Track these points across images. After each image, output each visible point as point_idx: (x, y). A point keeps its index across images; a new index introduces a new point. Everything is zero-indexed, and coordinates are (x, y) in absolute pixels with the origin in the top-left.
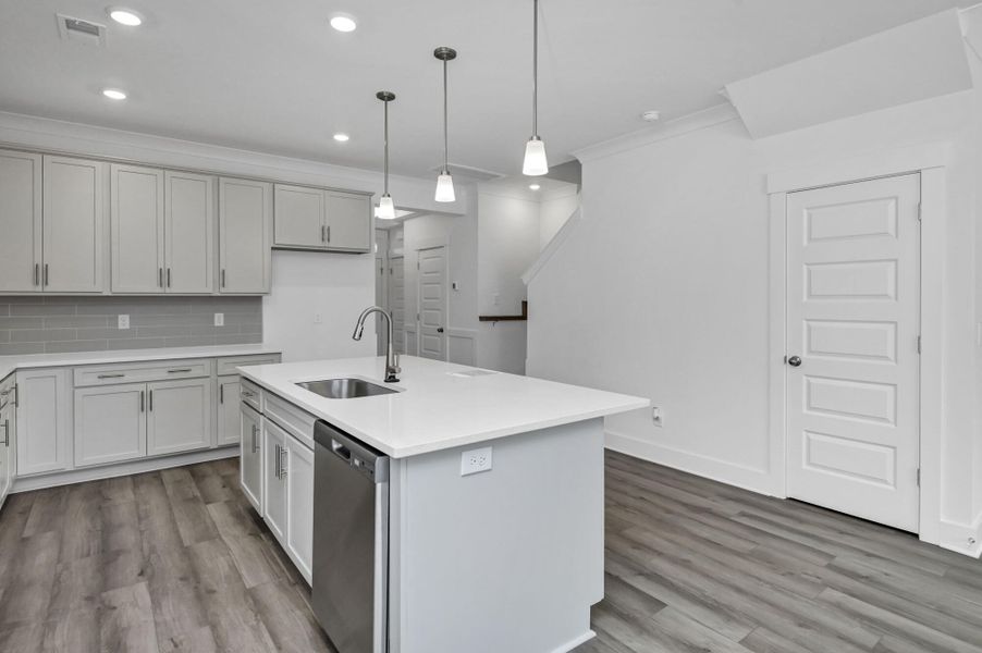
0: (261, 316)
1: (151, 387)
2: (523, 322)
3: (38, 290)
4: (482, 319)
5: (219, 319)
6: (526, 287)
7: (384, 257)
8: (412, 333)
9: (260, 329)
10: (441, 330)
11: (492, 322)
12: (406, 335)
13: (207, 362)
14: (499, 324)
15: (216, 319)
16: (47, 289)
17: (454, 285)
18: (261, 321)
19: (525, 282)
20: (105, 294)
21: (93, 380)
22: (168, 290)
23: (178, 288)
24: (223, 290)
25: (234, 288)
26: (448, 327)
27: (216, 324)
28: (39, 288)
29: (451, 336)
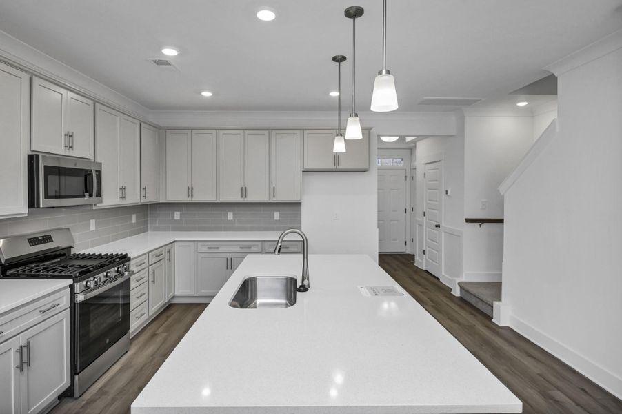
0: (300, 214)
1: (232, 255)
2: (501, 224)
3: (189, 200)
4: (468, 221)
5: (277, 216)
6: (503, 197)
7: (408, 168)
8: (421, 225)
9: (300, 222)
10: (438, 226)
11: (478, 224)
12: (417, 226)
13: (260, 243)
14: (485, 225)
15: (275, 215)
16: (193, 199)
17: (447, 191)
18: (300, 218)
19: (502, 194)
20: (217, 201)
21: (205, 249)
22: (246, 199)
23: (251, 198)
24: (274, 199)
25: (280, 198)
26: (443, 225)
27: (275, 219)
28: (190, 199)
29: (445, 232)
